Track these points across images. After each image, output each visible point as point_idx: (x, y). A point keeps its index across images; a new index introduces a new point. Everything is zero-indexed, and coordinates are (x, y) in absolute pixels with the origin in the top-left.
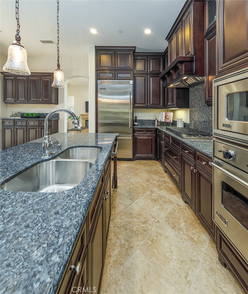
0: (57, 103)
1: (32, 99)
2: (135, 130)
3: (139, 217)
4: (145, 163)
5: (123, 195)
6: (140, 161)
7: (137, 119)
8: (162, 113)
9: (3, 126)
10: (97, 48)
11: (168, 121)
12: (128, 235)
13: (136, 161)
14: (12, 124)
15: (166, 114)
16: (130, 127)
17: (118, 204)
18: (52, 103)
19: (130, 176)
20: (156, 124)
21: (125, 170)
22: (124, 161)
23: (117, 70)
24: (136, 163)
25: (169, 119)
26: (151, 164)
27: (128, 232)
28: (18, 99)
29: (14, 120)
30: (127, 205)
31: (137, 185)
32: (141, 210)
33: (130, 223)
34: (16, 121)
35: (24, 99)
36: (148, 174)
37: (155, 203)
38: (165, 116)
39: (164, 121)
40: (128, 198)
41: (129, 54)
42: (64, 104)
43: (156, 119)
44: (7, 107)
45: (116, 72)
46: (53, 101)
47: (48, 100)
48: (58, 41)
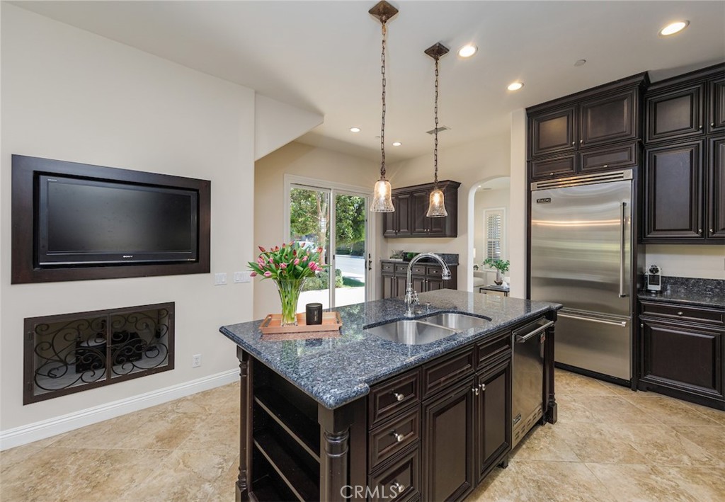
0: (454, 234)
1: (417, 230)
2: (645, 306)
3: (582, 489)
4: (680, 407)
5: (563, 440)
6: (663, 396)
7: (659, 274)
9: (382, 272)
10: (530, 111)
12: (540, 497)
13: (649, 393)
14: (392, 269)
16: (621, 293)
17: (541, 448)
18: (445, 236)
19: (603, 417)
21: (596, 401)
22: (602, 383)
23: (583, 149)
24: (644, 399)
26: (706, 417)
27: (541, 493)
28: (399, 231)
29: (395, 263)
30: (562, 459)
31: (613, 440)
32: (595, 483)
33: (554, 486)
34: (397, 265)
35: (406, 230)
36: (673, 434)
37: (648, 492)
40: (572, 449)
41: (623, 99)
42: (467, 236)
44: (387, 242)
45: (582, 154)
46: (448, 232)
47: (439, 229)
48: (436, 145)
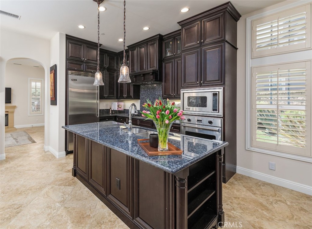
8: (115, 103)
11: (120, 109)
15: (118, 104)
20: (111, 112)
25: (121, 108)
38: (118, 106)
39: (117, 109)
43: (110, 108)
